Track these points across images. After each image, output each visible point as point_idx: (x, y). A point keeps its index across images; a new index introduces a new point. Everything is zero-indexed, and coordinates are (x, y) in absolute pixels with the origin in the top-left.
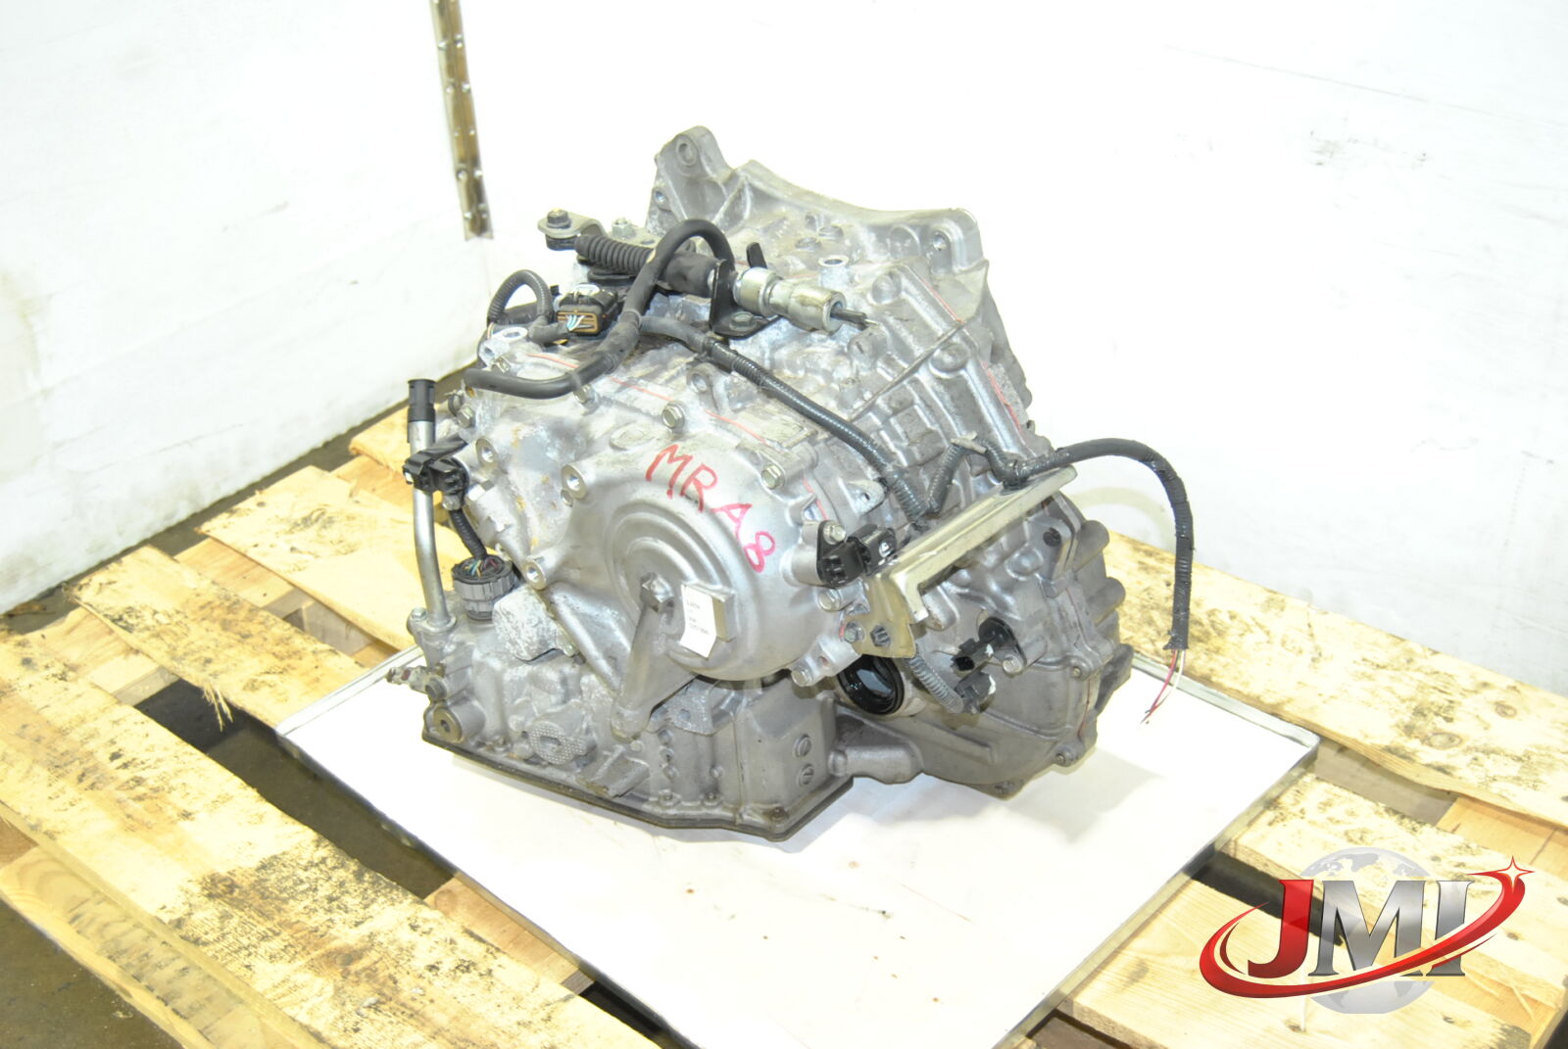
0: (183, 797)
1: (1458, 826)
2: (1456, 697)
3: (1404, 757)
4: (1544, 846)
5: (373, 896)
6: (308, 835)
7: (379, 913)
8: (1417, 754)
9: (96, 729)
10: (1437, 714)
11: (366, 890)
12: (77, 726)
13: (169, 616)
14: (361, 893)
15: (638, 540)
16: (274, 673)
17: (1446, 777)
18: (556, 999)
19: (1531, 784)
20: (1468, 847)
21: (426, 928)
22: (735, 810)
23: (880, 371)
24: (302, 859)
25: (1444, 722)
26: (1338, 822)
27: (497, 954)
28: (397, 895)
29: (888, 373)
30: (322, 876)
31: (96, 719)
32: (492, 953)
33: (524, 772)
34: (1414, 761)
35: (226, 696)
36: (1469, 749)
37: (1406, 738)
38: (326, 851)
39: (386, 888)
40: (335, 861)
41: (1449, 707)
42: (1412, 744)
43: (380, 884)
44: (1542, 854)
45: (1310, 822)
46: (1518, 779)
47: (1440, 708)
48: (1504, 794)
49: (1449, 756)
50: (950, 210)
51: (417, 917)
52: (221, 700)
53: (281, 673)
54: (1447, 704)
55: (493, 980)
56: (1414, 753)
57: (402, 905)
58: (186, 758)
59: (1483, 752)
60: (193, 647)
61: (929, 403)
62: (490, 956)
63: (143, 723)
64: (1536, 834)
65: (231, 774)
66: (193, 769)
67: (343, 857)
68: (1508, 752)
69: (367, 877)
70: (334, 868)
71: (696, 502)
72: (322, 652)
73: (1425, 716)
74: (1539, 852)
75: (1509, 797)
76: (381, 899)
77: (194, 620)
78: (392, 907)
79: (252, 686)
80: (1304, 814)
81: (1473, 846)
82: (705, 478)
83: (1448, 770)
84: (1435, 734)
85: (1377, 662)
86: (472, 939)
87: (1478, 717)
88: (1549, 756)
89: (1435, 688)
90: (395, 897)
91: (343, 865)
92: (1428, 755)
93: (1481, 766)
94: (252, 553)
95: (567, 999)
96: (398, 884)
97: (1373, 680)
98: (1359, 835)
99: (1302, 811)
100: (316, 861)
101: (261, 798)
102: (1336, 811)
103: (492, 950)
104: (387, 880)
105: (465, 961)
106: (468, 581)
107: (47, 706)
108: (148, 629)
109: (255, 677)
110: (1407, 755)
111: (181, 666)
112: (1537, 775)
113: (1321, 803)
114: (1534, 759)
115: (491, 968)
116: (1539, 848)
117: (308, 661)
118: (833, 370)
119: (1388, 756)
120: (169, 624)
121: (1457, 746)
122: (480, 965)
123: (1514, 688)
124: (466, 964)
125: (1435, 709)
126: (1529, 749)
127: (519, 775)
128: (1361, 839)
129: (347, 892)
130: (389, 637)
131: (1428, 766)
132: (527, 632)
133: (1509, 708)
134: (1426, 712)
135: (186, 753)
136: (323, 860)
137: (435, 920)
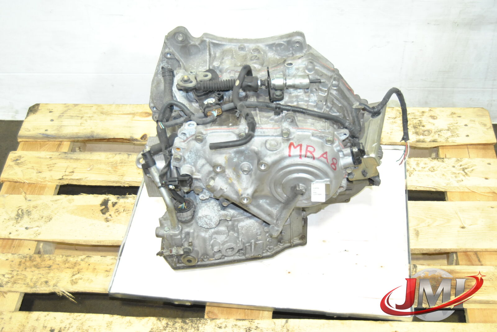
0: (94, 331)
1: (445, 155)
2: (420, 119)
3: (423, 142)
4: (468, 151)
5: (196, 326)
6: (153, 320)
7: (204, 330)
8: (425, 139)
9: (33, 326)
10: (420, 126)
11: (192, 325)
12: (23, 329)
13: (11, 274)
14: (191, 327)
15: (290, 176)
16: (76, 274)
17: (436, 143)
18: (284, 323)
19: (456, 136)
20: (458, 160)
21: (223, 325)
22: (290, 242)
23: (320, 94)
24: (160, 328)
25: (423, 127)
26: (424, 168)
27: (254, 321)
28: (203, 321)
29: (323, 94)
30: (173, 329)
31: (28, 323)
32: (251, 322)
33: (217, 263)
34: (426, 142)
35: (67, 290)
36: (435, 132)
37: (418, 136)
38: (164, 321)
39: (197, 321)
40: (171, 322)
41: (420, 122)
42: (421, 137)
43: (194, 321)
44: (470, 153)
45: (418, 171)
46: (452, 136)
47: (419, 124)
48: (453, 141)
49: (432, 137)
50: (293, 32)
51: (218, 324)
52: (67, 293)
53: (79, 273)
54: (419, 122)
55: (261, 329)
56: (424, 140)
57: (208, 324)
58: (78, 318)
59: (439, 132)
60: (34, 280)
61: (337, 98)
62: (251, 323)
63: (48, 315)
64: (464, 149)
65: (102, 315)
66: (86, 320)
67: (173, 320)
68: (445, 129)
69: (187, 321)
70: (174, 324)
71: (312, 157)
72: (85, 259)
73: (417, 128)
74: (469, 153)
75: (455, 142)
76: (200, 325)
77: (22, 271)
78: (206, 326)
79: (74, 282)
80: (415, 169)
81: (459, 159)
82: (310, 149)
83: (436, 141)
84: (424, 132)
85: (393, 117)
86: (241, 321)
87: (429, 122)
88: (454, 126)
89: (413, 118)
90: (203, 322)
91: (176, 322)
92: (428, 139)
93: (442, 136)
94: (12, 237)
95: (287, 322)
96: (200, 318)
97: (396, 123)
98: (432, 169)
99: (414, 169)
100: (165, 326)
101: (122, 317)
102: (422, 165)
103: (250, 320)
104: (195, 319)
105: (246, 328)
106: (185, 211)
107: (3, 328)
108: (8, 282)
109: (71, 279)
110: (423, 141)
111: (38, 289)
112: (455, 132)
113: (416, 164)
114: (451, 128)
115: (256, 326)
116: (468, 152)
117: (83, 265)
118: (309, 99)
119: (418, 143)
120: (13, 277)
121: (431, 133)
122: (252, 327)
123: (430, 110)
124: (248, 329)
125: (418, 125)
126: (449, 126)
127: (216, 265)
128: (434, 170)
129: (187, 329)
130: (98, 242)
131: (430, 142)
132: (216, 219)
133: (434, 116)
134: (416, 126)
135: (77, 316)
136: (167, 324)
137: (224, 322)
